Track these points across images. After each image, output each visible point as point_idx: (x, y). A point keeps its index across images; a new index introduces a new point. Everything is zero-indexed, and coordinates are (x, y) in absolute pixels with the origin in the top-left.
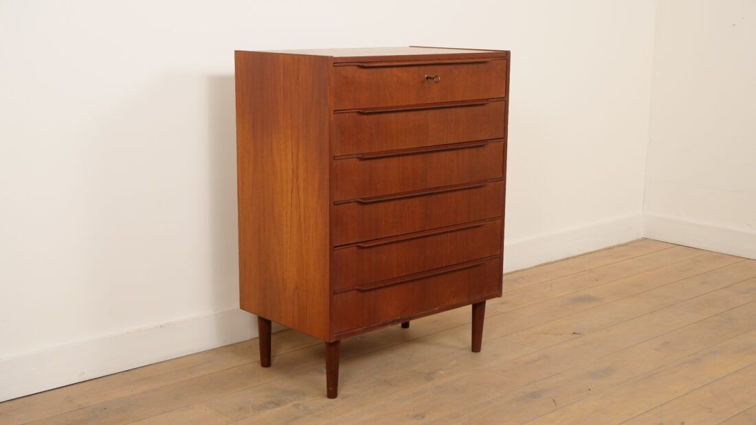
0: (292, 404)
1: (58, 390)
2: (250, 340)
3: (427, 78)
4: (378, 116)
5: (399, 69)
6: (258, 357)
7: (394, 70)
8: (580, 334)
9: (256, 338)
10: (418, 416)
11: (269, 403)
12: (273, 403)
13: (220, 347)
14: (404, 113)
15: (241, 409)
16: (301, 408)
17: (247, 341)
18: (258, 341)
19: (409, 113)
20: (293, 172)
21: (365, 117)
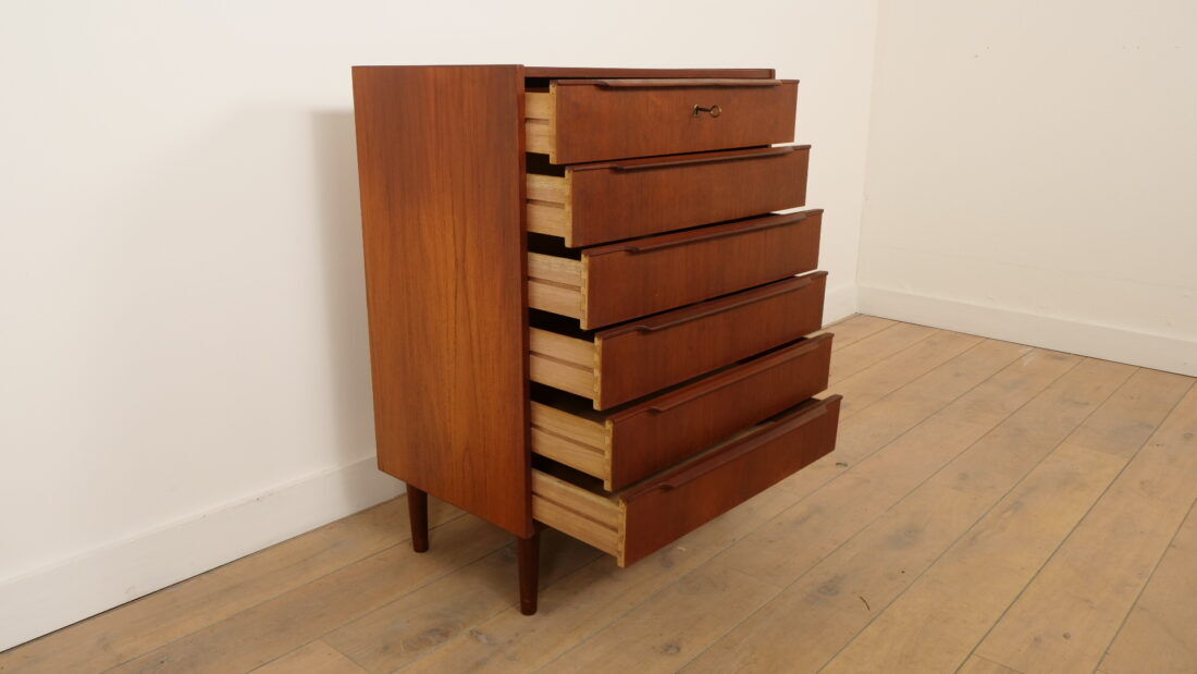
0: (467, 630)
1: (88, 623)
2: (396, 498)
3: (698, 109)
4: (640, 174)
5: (659, 93)
6: (408, 534)
7: (651, 94)
8: (846, 465)
9: (403, 495)
10: (671, 646)
11: (431, 631)
12: (437, 630)
13: (352, 516)
14: (679, 170)
15: (386, 648)
16: (483, 638)
17: (391, 500)
18: (406, 499)
19: (685, 170)
20: (457, 265)
21: (623, 177)
